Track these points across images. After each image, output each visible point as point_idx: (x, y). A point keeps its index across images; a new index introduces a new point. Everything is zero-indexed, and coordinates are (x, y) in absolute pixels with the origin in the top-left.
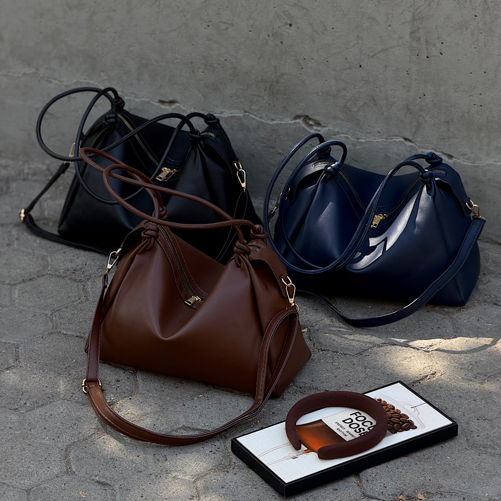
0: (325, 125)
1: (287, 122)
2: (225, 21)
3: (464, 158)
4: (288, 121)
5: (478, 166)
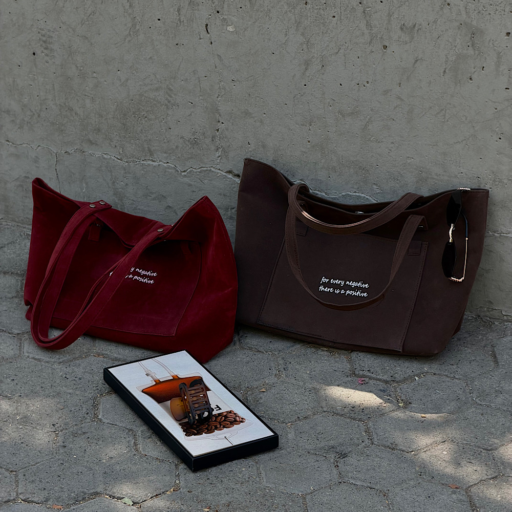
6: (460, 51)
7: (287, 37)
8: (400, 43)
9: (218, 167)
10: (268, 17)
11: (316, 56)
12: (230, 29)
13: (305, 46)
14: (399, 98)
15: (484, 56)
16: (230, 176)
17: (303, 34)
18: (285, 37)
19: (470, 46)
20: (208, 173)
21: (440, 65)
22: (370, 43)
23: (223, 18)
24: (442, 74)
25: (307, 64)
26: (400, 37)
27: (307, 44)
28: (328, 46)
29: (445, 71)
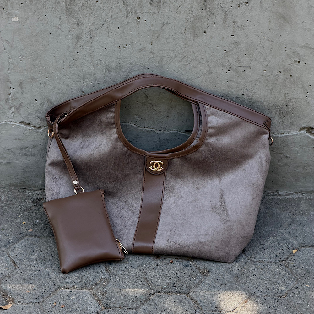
1: (294, 134)
2: (243, 65)
4: (295, 132)
6: (197, 14)
7: (61, 20)
8: (150, 14)
9: (12, 120)
10: (44, 7)
11: (85, 31)
12: (15, 20)
13: (76, 25)
14: (152, 52)
15: (215, 15)
16: (23, 125)
17: (74, 17)
18: (60, 20)
19: (204, 9)
20: (5, 126)
21: (181, 25)
22: (127, 17)
23: (8, 13)
24: (183, 32)
25: (78, 38)
26: (149, 10)
27: (77, 23)
28: (94, 22)
29: (185, 30)
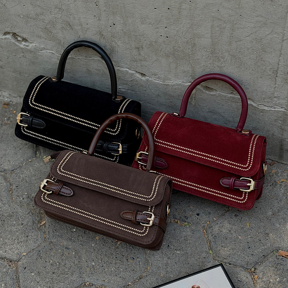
0: (31, 42)
3: (155, 78)
5: (168, 85)
